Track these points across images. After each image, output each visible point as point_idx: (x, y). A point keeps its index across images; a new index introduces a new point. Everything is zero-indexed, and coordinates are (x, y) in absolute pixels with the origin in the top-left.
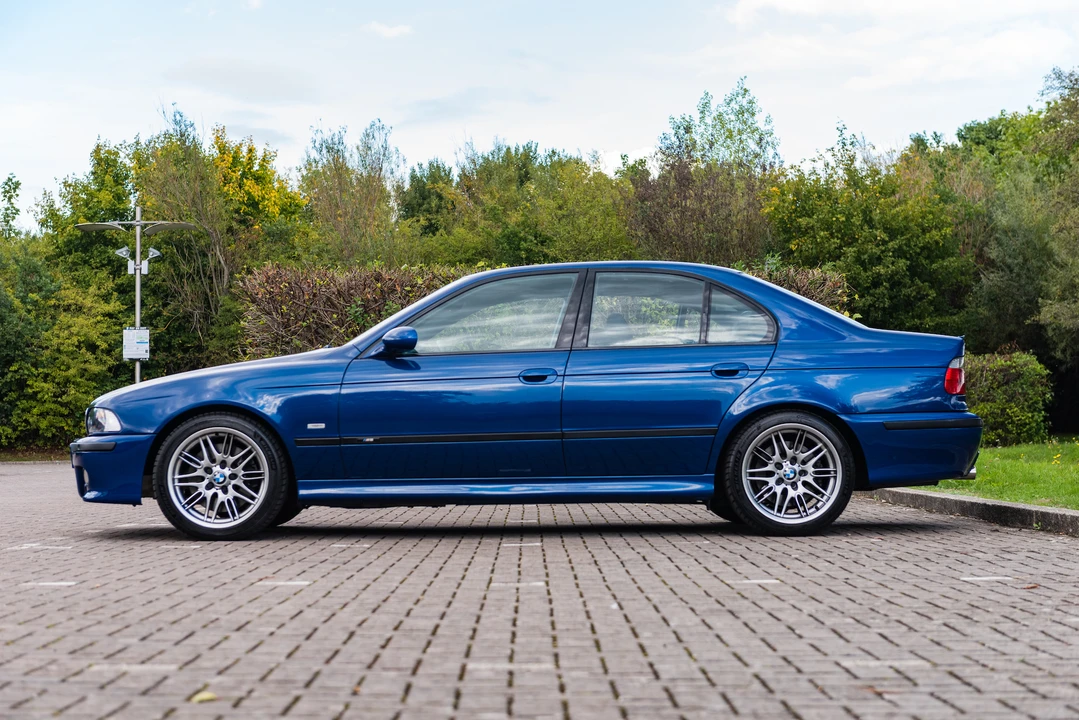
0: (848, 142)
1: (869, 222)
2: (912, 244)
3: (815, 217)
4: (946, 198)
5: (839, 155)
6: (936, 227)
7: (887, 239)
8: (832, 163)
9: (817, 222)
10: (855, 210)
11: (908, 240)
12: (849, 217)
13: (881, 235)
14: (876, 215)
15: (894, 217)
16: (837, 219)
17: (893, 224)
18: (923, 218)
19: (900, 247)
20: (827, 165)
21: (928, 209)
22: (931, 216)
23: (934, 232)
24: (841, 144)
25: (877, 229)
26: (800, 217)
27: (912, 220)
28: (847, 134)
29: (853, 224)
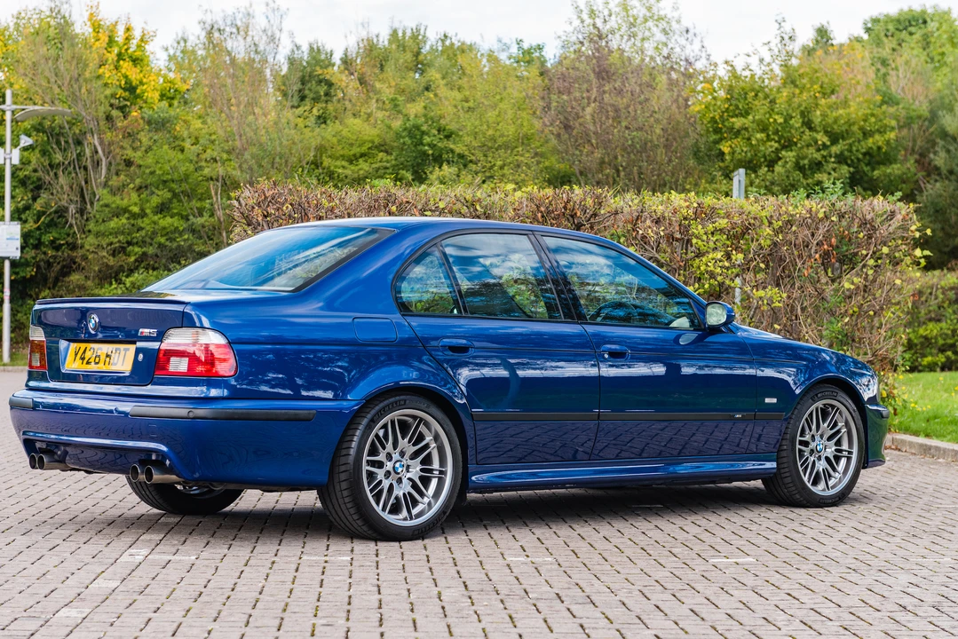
0: (786, 37)
1: (808, 125)
2: (854, 148)
3: (750, 117)
4: (888, 100)
5: (776, 50)
6: (879, 131)
7: (828, 143)
8: (768, 59)
9: (753, 122)
10: (793, 111)
11: (851, 145)
12: (788, 118)
13: (822, 138)
14: (817, 117)
15: (836, 120)
16: (775, 120)
17: (835, 127)
18: (865, 121)
19: (842, 153)
20: (761, 60)
21: (869, 111)
22: (873, 120)
23: (877, 137)
24: (779, 39)
25: (817, 132)
26: (732, 117)
27: (854, 124)
28: (787, 27)
29: (792, 127)
